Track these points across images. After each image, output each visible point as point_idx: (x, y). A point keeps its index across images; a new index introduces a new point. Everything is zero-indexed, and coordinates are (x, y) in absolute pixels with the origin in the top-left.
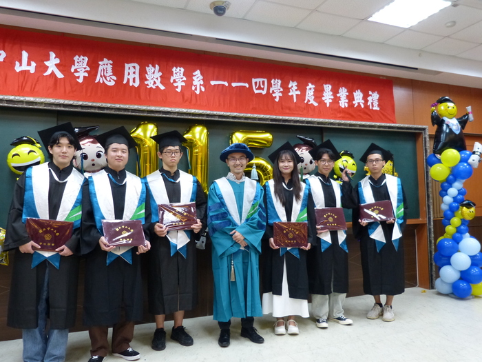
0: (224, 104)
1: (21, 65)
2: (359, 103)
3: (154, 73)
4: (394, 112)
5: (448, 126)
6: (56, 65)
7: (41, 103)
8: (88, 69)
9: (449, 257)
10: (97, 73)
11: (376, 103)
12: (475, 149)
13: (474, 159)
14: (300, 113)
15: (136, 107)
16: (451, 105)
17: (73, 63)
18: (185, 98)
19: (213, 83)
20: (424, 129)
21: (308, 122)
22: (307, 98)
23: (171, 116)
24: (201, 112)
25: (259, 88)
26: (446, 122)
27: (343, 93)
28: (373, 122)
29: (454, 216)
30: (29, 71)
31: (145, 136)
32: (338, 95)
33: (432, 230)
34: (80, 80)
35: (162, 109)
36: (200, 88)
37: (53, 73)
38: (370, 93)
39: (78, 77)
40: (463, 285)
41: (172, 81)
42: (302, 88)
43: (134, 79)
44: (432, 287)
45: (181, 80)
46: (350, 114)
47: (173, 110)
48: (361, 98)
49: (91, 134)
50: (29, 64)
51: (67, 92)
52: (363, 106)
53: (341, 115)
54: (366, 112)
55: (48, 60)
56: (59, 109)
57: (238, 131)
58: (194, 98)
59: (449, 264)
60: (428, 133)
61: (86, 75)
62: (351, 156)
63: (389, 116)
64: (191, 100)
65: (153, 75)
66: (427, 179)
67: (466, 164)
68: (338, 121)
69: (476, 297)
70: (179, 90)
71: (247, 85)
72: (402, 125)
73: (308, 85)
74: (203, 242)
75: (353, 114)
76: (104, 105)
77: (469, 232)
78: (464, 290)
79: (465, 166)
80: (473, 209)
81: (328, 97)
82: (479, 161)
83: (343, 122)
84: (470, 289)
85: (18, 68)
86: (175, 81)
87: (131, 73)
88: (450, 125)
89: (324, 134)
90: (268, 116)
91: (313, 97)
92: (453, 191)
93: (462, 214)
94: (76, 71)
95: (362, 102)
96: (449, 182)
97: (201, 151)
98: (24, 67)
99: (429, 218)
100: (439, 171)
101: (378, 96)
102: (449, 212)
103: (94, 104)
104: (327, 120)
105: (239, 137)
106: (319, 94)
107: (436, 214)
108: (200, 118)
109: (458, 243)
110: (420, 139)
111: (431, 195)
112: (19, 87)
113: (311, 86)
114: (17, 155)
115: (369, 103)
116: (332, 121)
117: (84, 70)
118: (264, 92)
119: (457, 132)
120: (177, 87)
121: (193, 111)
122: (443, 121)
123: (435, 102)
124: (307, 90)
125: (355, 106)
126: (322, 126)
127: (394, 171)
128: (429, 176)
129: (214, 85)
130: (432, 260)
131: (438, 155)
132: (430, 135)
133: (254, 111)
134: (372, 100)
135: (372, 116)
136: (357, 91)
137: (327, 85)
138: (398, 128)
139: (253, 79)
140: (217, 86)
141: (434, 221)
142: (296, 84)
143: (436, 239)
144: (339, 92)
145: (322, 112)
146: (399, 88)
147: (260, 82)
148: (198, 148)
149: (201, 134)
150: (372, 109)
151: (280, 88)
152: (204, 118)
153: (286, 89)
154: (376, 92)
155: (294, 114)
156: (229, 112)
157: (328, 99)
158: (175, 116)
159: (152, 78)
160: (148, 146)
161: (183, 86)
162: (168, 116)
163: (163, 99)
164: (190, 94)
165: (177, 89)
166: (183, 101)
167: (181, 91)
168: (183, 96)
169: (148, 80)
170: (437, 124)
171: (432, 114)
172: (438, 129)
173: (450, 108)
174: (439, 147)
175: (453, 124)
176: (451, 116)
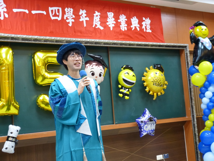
0: (26, 30)
2: (135, 27)
4: (162, 33)
5: (202, 44)
9: (210, 145)
11: (149, 27)
14: (90, 35)
16: (204, 27)
19: (15, 10)
20: (186, 47)
21: (96, 43)
22: (94, 23)
24: (6, 35)
25: (55, 15)
26: (201, 41)
27: (123, 19)
28: (147, 42)
29: (211, 113)
32: (119, 21)
33: (196, 125)
36: (4, 15)
38: (144, 19)
42: (90, 15)
46: (129, 36)
48: (137, 23)
52: (138, 29)
53: (122, 37)
54: (141, 34)
57: (39, 50)
60: (188, 50)
62: (131, 69)
63: (158, 37)
66: (190, 85)
68: (120, 42)
71: (45, 13)
72: (169, 44)
73: (95, 13)
74: (13, 147)
75: (132, 36)
81: (111, 22)
83: (124, 42)
88: (204, 43)
89: (110, 52)
90: (64, 39)
91: (99, 23)
92: (209, 94)
95: (138, 26)
96: (205, 87)
97: (8, 69)
99: (193, 116)
100: (198, 79)
101: (150, 21)
102: (207, 110)
104: (111, 41)
105: (40, 57)
106: (103, 20)
107: (198, 113)
108: (6, 40)
110: (183, 54)
111: (193, 98)
113: (97, 13)
115: (144, 27)
116: (115, 41)
118: (59, 19)
119: (210, 49)
122: (199, 40)
123: (192, 25)
124: (94, 17)
125: (133, 29)
126: (108, 46)
127: (165, 80)
128: (191, 83)
129: (17, 12)
130: (198, 149)
131: (197, 66)
132: (190, 51)
133: (52, 34)
134: (146, 24)
135: (146, 37)
136: (133, 17)
137: (110, 13)
138: (166, 46)
139: (50, 8)
140: (19, 13)
141: (197, 118)
142: (85, 12)
143: (199, 132)
144: (120, 18)
145: (107, 34)
146: (165, 15)
147: (55, 10)
148: (5, 66)
149: (7, 54)
150: (146, 31)
151: (72, 15)
152: (9, 41)
153: (77, 16)
154: (148, 18)
155: (85, 36)
156: (31, 35)
157: (111, 24)
170: (194, 42)
171: (191, 35)
172: (195, 46)
173: (203, 30)
174: (197, 60)
175: (206, 43)
176: (204, 36)
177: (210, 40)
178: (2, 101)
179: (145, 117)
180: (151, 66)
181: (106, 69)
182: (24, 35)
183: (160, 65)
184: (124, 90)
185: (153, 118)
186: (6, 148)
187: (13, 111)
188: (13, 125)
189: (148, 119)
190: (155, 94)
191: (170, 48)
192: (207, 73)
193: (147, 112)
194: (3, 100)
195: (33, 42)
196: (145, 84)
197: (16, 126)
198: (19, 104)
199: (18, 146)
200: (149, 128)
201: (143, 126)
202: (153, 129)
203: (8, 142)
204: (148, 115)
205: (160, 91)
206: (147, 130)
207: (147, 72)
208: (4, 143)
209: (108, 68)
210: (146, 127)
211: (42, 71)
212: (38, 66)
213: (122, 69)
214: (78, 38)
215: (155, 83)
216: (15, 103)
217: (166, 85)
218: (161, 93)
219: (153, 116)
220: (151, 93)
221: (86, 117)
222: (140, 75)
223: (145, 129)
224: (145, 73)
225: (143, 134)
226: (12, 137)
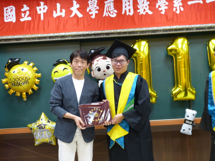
0: (200, 20)
1: (56, 13)
3: (143, 3)
6: (78, 9)
7: (69, 36)
8: (98, 8)
10: (104, 9)
15: (131, 30)
17: (88, 5)
18: (169, 18)
19: (190, 3)
23: (158, 33)
24: (181, 27)
30: (61, 16)
31: (140, 51)
34: (93, 17)
35: (150, 29)
36: (180, 9)
37: (76, 15)
39: (92, 15)
41: (157, 7)
43: (129, 10)
45: (164, 5)
47: (160, 28)
49: (102, 53)
50: (61, 11)
51: (86, 26)
55: (72, 6)
56: (80, 38)
58: (175, 17)
61: (97, 12)
64: (173, 19)
65: (143, 5)
70: (163, 13)
74: (189, 129)
76: (109, 31)
85: (55, 15)
86: (159, 7)
87: (127, 6)
94: (90, 11)
97: (184, 58)
98: (59, 14)
103: (103, 32)
108: (181, 32)
112: (56, 27)
114: (57, 72)
117: (95, 9)
120: (161, 11)
121: (175, 27)
140: (193, 5)
148: (181, 55)
149: (182, 44)
152: (184, 31)
156: (205, 24)
158: (161, 33)
159: (142, 7)
160: (142, 58)
161: (166, 9)
162: (155, 33)
163: (152, 22)
164: (172, 14)
165: (161, 13)
166: (167, 20)
167: (165, 13)
168: (167, 17)
169: (140, 9)
178: (179, 88)
182: (198, 24)
186: (184, 130)
187: (190, 96)
188: (190, 108)
194: (180, 86)
195: (207, 30)
197: (192, 110)
198: (196, 90)
203: (186, 124)
208: (182, 125)
212: (213, 53)
216: (191, 88)
226: (188, 120)
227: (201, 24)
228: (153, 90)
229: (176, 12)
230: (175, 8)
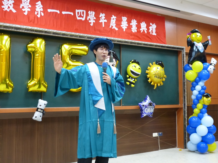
0: (56, 27)
2: (144, 30)
4: (165, 37)
5: (196, 47)
9: (196, 128)
11: (154, 31)
12: (212, 62)
13: (211, 68)
14: (107, 34)
16: (199, 34)
18: (30, 19)
19: (49, 10)
20: (183, 49)
22: (111, 25)
23: (21, 31)
24: (41, 29)
25: (80, 16)
26: (196, 45)
27: (134, 23)
28: (152, 42)
29: (199, 103)
31: (2, 44)
32: (131, 24)
33: (186, 112)
35: (14, 25)
36: (41, 14)
38: (151, 24)
40: (203, 145)
41: (21, 7)
42: (108, 18)
44: (185, 147)
45: (28, 7)
46: (138, 37)
47: (22, 27)
48: (145, 27)
52: (146, 32)
53: (133, 37)
54: (148, 36)
57: (65, 43)
58: (36, 20)
59: (196, 132)
60: (185, 51)
62: (138, 63)
63: (162, 40)
64: (34, 21)
65: (7, 2)
66: (184, 80)
67: (206, 71)
68: (130, 41)
69: (211, 152)
70: (26, 13)
71: (72, 14)
72: (170, 46)
73: (112, 17)
74: (41, 116)
75: (140, 37)
77: (207, 113)
78: (203, 148)
79: (205, 72)
80: (210, 99)
81: (124, 25)
82: (214, 69)
83: (133, 41)
84: (207, 147)
86: (23, 7)
88: (198, 47)
89: (122, 49)
90: (86, 35)
91: (115, 24)
92: (198, 87)
93: (203, 101)
95: (146, 29)
96: (196, 82)
97: (41, 56)
99: (185, 104)
100: (191, 75)
101: (156, 26)
102: (196, 100)
104: (123, 40)
105: (66, 48)
106: (119, 22)
107: (189, 103)
108: (41, 33)
109: (201, 119)
110: (180, 55)
111: (186, 90)
113: (114, 17)
115: (150, 31)
116: (127, 40)
118: (83, 19)
119: (202, 51)
120: (25, 12)
121: (36, 28)
122: (194, 44)
123: (189, 31)
124: (111, 20)
125: (141, 32)
126: (121, 43)
127: (164, 74)
128: (185, 78)
129: (50, 12)
130: (186, 130)
131: (191, 65)
132: (186, 53)
133: (76, 31)
134: (152, 28)
135: (151, 38)
136: (142, 22)
137: (124, 17)
138: (167, 47)
139: (76, 10)
140: (52, 13)
141: (187, 106)
142: (104, 15)
143: (188, 117)
144: (132, 22)
145: (120, 35)
146: (169, 22)
147: (81, 12)
148: (39, 53)
149: (40, 44)
150: (152, 34)
151: (94, 17)
152: (43, 34)
153: (98, 18)
154: (155, 24)
155: (102, 34)
156: (60, 30)
157: (124, 26)
158: (23, 31)
159: (7, 4)
160: (4, 50)
161: (29, 11)
162: (18, 30)
163: (14, 19)
164: (34, 17)
165: (24, 13)
166: (29, 21)
167: (28, 14)
168: (29, 18)
169: (4, 5)
170: (190, 46)
171: (188, 39)
172: (191, 49)
173: (198, 37)
174: (191, 60)
175: (200, 46)
176: (198, 41)
177: (203, 45)
178: (34, 81)
179: (146, 102)
180: (154, 62)
181: (118, 61)
182: (55, 30)
183: (161, 61)
184: (131, 79)
185: (152, 103)
186: (36, 117)
187: (43, 89)
188: (41, 99)
189: (149, 104)
190: (156, 85)
191: (170, 49)
192: (199, 71)
193: (148, 98)
194: (35, 79)
195: (62, 36)
196: (148, 76)
197: (44, 100)
198: (47, 84)
199: (45, 116)
200: (148, 111)
201: (144, 109)
202: (151, 112)
203: (38, 112)
204: (148, 100)
205: (159, 82)
206: (147, 112)
207: (150, 66)
208: (35, 112)
209: (120, 61)
210: (146, 110)
211: (67, 59)
212: (64, 55)
213: (131, 63)
214: (97, 35)
215: (156, 76)
216: (44, 82)
217: (165, 78)
218: (161, 84)
219: (152, 101)
220: (152, 83)
221: (103, 95)
222: (144, 69)
223: (145, 111)
224: (149, 67)
225: (143, 115)
226: (40, 109)
227: (57, 30)
228: (11, 81)
229: (37, 15)
230: (37, 12)
